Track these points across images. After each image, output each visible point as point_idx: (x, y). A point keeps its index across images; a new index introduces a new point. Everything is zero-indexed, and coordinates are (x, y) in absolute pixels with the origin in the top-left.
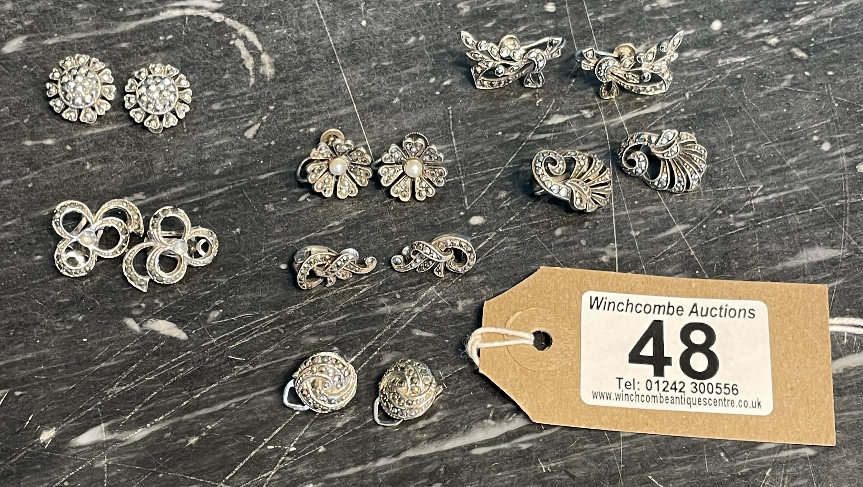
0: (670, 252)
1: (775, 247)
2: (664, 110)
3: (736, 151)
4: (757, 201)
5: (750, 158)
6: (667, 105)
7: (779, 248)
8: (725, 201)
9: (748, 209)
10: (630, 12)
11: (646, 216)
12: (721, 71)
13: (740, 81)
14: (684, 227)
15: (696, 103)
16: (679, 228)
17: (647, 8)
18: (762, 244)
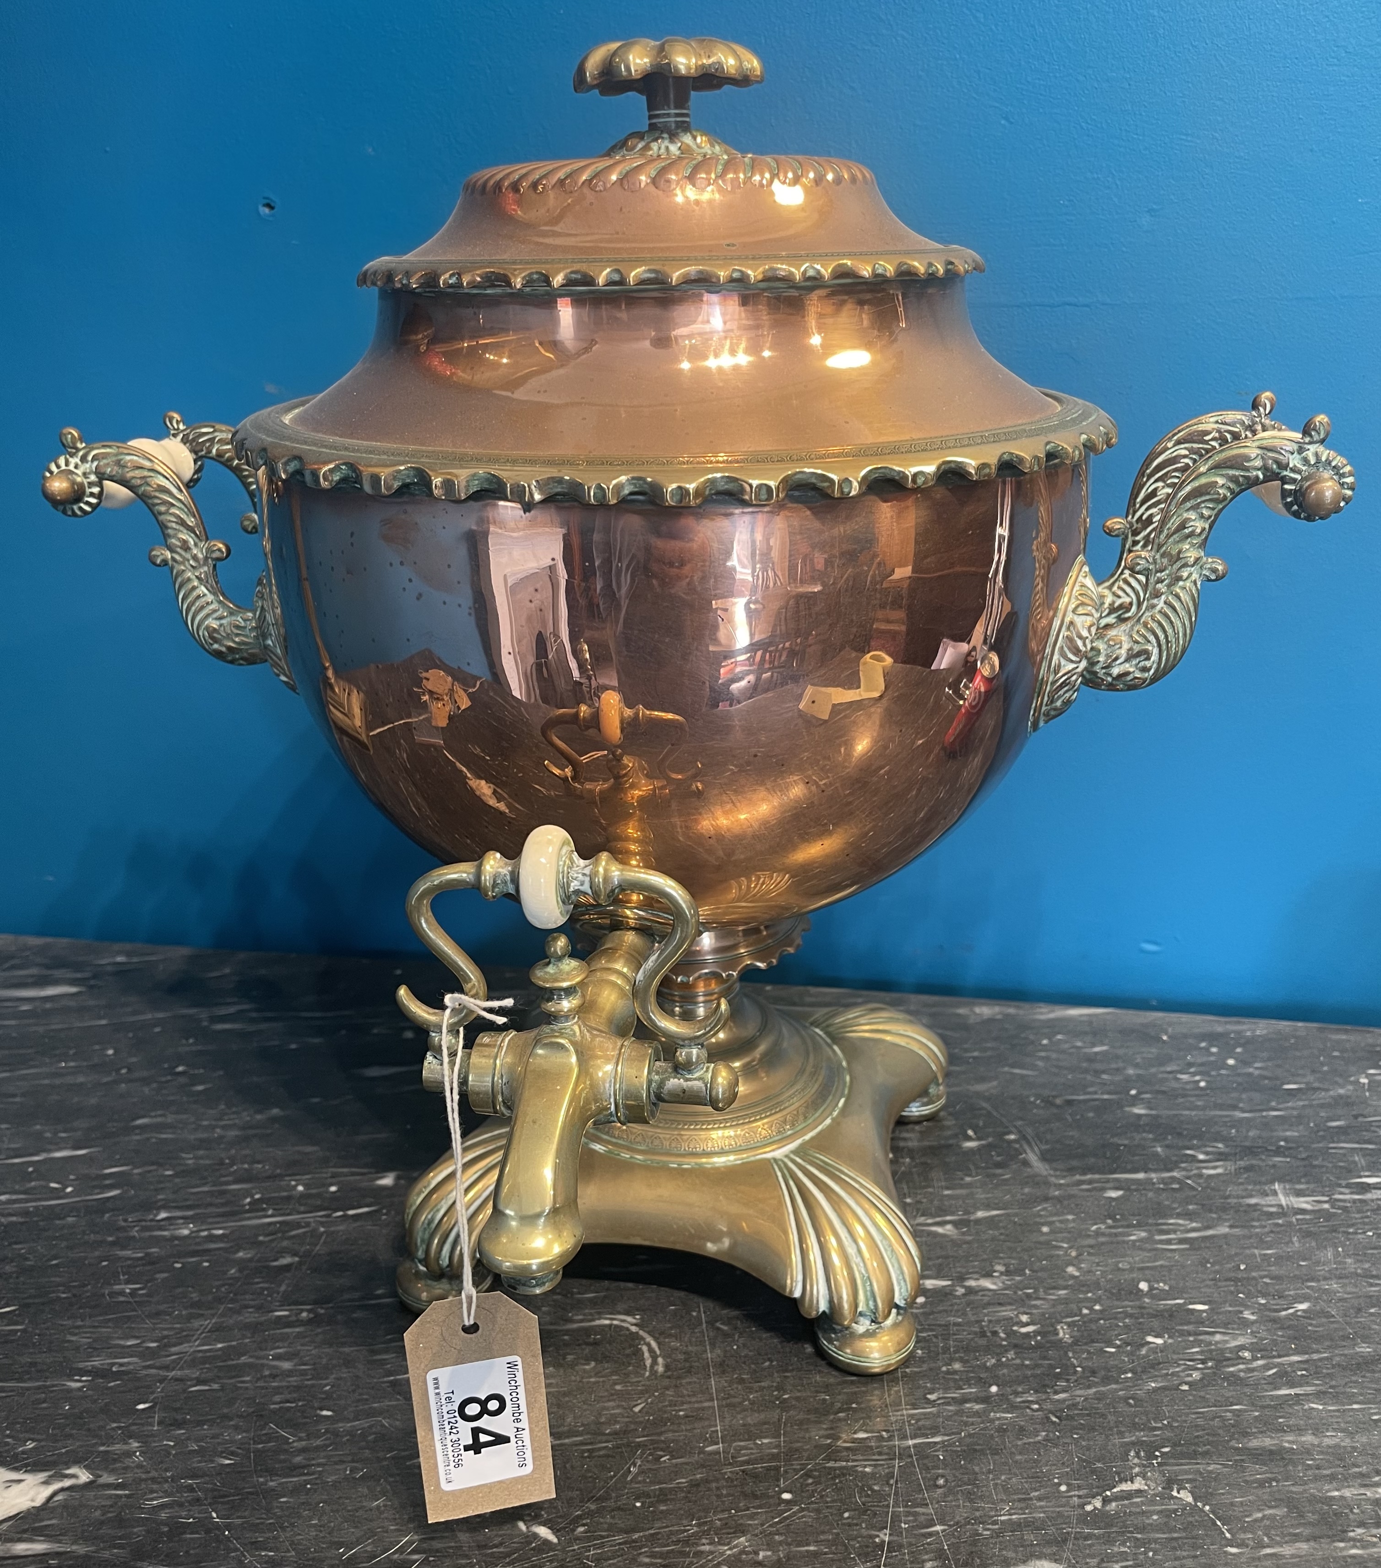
0: (928, 1544)
1: (1010, 1554)
2: (943, 1442)
3: (993, 1480)
4: (1003, 1518)
5: (1003, 1486)
6: (946, 1438)
7: (1014, 1555)
8: (977, 1514)
9: (995, 1523)
10: (931, 1369)
11: (916, 1514)
12: (992, 1421)
13: (1005, 1430)
14: (942, 1527)
15: (968, 1440)
16: (938, 1528)
17: (944, 1369)
18: (1000, 1550)
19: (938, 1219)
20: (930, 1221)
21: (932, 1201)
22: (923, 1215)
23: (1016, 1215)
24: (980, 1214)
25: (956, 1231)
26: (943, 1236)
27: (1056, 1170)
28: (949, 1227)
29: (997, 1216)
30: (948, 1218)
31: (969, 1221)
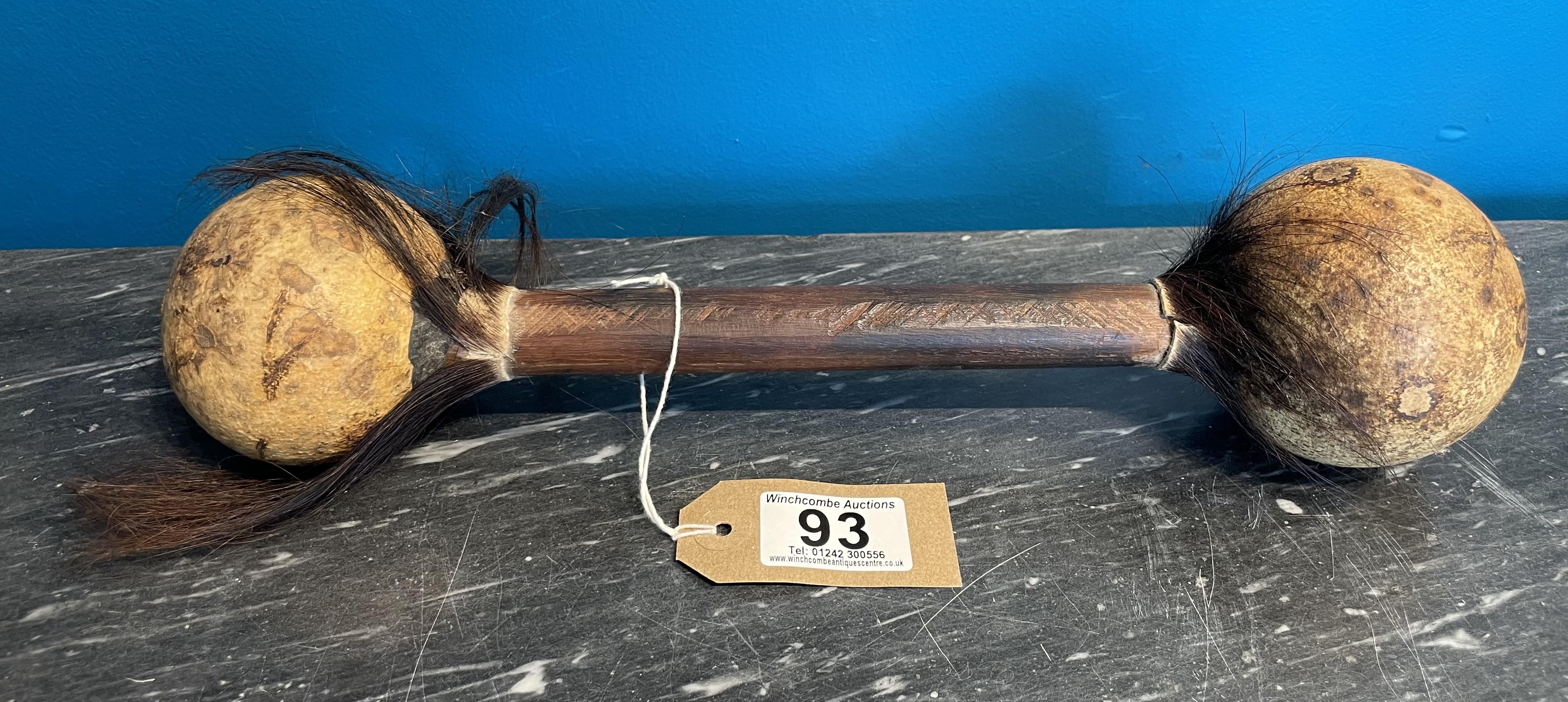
19: (1438, 622)
20: (1428, 628)
21: (1408, 587)
22: (1413, 619)
23: (1538, 594)
24: (1490, 602)
25: (1477, 642)
26: (1465, 654)
27: (1537, 501)
28: (1461, 634)
29: (1514, 600)
30: (1451, 617)
31: (1482, 618)
